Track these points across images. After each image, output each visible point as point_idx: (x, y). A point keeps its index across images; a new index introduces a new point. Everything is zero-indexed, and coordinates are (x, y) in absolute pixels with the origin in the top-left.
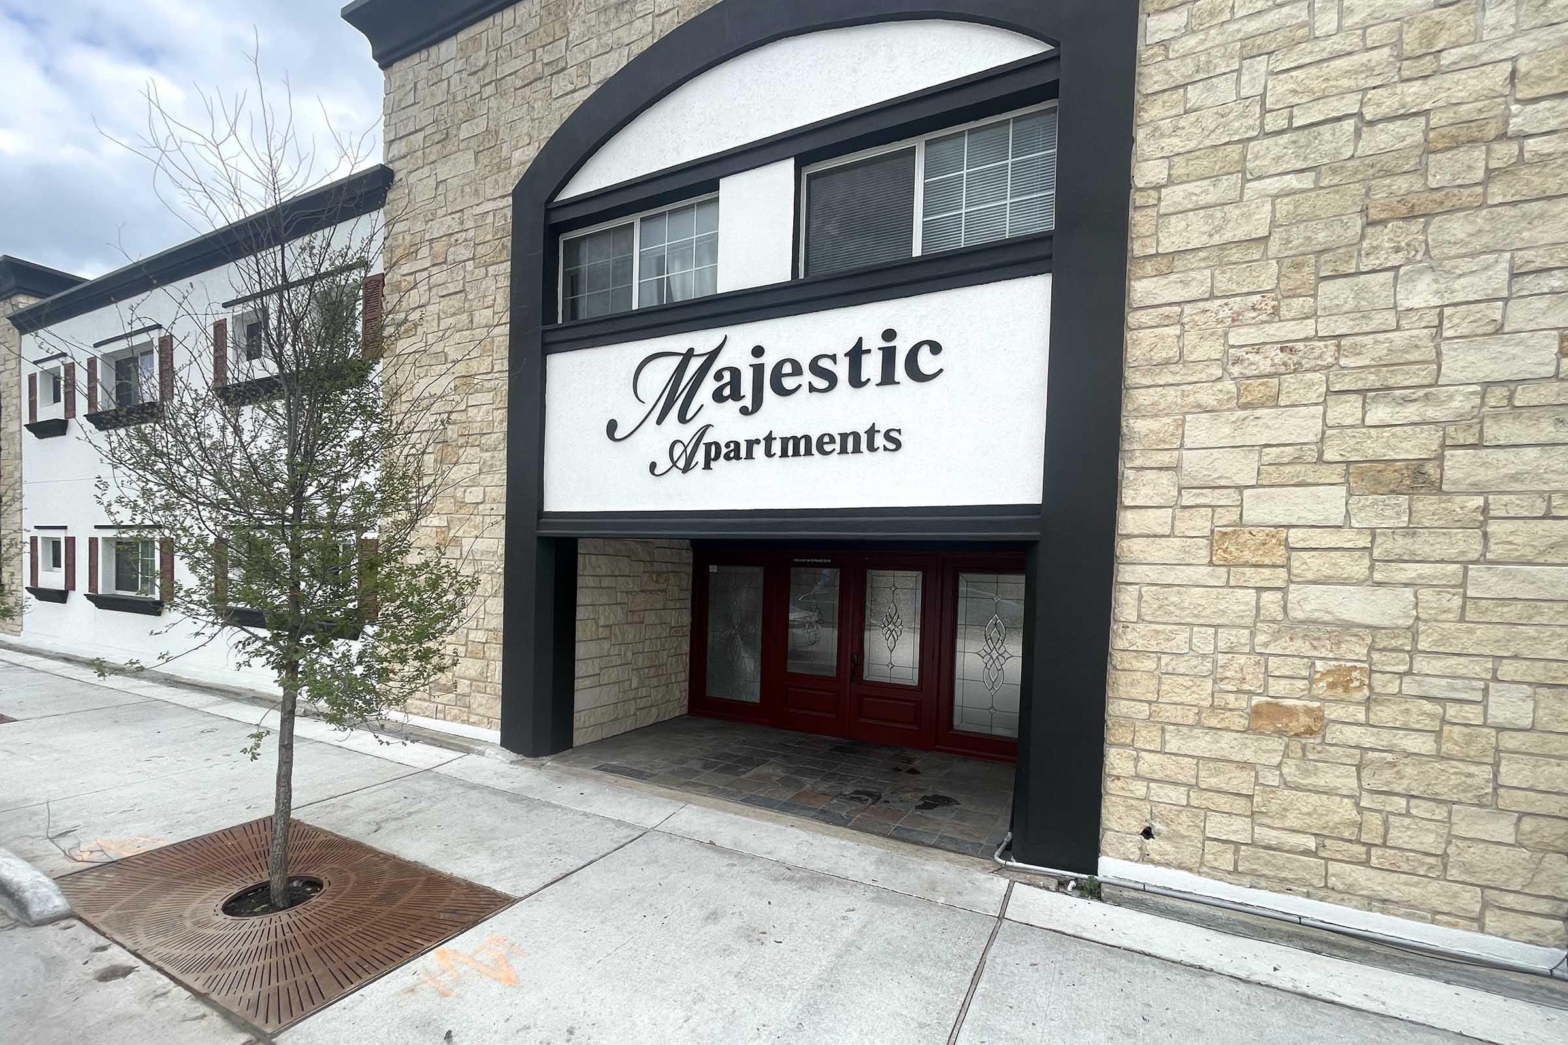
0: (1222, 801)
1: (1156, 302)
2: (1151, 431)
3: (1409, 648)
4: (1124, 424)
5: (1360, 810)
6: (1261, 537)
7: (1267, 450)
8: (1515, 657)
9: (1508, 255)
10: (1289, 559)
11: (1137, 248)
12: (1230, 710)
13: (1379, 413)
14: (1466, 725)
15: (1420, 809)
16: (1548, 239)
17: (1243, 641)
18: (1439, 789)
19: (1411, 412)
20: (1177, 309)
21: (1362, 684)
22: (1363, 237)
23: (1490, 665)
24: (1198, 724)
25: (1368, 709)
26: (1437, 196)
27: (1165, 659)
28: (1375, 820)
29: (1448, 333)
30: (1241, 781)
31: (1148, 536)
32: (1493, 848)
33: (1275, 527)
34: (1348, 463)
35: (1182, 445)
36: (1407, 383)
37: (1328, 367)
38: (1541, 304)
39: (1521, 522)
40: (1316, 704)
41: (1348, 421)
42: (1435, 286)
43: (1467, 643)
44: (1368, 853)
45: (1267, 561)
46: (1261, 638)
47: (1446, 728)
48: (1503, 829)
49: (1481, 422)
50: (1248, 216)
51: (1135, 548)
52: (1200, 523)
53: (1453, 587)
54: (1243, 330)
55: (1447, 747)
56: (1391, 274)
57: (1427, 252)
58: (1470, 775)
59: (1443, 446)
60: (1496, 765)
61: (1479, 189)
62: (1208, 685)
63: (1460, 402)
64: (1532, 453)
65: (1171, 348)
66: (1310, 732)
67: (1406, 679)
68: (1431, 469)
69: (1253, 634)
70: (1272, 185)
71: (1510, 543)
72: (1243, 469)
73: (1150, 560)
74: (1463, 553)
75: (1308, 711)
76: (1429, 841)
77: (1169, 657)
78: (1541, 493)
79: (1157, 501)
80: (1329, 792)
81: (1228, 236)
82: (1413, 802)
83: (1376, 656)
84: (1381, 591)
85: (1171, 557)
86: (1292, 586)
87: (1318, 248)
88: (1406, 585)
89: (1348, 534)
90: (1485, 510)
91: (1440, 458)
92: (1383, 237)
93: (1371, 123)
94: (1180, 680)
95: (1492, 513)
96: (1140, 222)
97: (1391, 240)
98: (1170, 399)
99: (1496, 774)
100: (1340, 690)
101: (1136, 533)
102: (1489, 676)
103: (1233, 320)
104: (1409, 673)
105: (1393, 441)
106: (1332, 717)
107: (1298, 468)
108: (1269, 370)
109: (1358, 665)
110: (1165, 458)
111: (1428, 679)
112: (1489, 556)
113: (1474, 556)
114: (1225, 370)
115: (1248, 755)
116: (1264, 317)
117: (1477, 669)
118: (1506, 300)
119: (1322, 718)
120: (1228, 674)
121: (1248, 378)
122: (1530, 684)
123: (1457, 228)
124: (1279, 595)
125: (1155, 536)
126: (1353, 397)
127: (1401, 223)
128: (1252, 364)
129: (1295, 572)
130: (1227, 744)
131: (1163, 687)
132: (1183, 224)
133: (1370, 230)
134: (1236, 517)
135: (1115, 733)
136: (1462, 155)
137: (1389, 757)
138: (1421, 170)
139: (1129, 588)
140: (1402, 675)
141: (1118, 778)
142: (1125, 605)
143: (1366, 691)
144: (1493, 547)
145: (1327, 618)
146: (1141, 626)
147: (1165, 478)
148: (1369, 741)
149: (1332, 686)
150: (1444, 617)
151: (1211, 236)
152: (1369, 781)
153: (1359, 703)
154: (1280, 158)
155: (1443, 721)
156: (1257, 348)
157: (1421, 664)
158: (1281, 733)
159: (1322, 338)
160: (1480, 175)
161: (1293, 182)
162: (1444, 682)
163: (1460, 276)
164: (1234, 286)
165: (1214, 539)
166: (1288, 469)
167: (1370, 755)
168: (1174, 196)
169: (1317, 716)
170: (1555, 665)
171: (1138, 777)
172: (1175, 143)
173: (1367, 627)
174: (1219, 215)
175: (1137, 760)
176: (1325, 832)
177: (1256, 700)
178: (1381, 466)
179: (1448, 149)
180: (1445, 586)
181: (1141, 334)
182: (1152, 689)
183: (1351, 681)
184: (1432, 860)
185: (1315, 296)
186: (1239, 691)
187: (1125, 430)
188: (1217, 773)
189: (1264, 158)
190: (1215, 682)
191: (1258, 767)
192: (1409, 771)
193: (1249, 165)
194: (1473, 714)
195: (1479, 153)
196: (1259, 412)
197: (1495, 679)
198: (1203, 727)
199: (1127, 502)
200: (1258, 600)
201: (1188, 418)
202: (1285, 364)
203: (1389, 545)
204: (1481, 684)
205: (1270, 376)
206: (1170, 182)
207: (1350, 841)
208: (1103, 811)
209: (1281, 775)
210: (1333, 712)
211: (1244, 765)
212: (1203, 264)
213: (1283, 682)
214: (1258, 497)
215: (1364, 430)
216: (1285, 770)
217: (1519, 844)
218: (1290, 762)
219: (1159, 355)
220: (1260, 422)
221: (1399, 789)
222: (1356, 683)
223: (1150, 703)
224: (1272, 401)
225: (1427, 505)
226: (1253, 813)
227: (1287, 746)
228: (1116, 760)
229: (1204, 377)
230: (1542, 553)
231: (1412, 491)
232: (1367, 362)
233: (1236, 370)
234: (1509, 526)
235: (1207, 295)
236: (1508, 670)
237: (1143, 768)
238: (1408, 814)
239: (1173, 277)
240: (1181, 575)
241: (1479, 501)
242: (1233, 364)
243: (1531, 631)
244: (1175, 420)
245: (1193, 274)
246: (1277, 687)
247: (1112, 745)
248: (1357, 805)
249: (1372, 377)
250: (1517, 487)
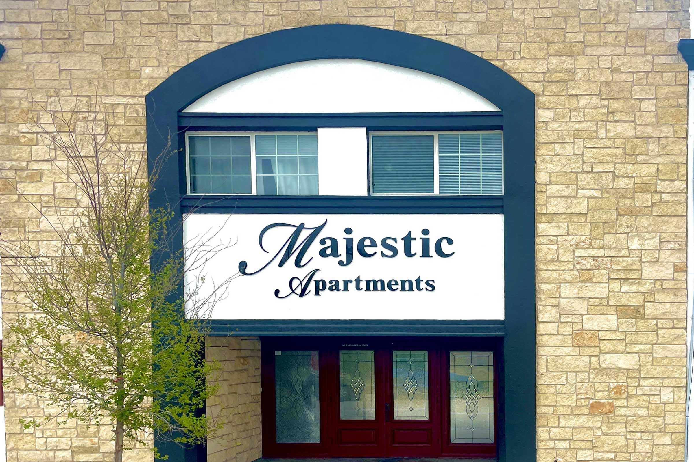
0: (581, 444)
1: (547, 234)
2: (548, 289)
3: (638, 377)
4: (537, 286)
5: (627, 440)
6: (590, 335)
7: (590, 300)
8: (668, 378)
9: (659, 234)
10: (600, 344)
11: (539, 209)
12: (583, 406)
13: (625, 288)
14: (656, 403)
15: (645, 436)
16: (669, 230)
17: (586, 377)
18: (649, 428)
19: (634, 288)
20: (555, 238)
21: (625, 391)
22: (617, 219)
23: (661, 381)
24: (572, 414)
25: (627, 401)
26: (638, 209)
27: (558, 387)
28: (631, 443)
29: (644, 260)
30: (588, 435)
31: (549, 335)
32: (665, 446)
33: (595, 331)
34: (617, 306)
35: (560, 296)
36: (633, 277)
37: (609, 268)
38: (668, 253)
39: (667, 330)
40: (611, 401)
41: (616, 290)
42: (639, 242)
43: (654, 373)
44: (630, 456)
45: (592, 345)
46: (592, 376)
47: (650, 405)
48: (667, 440)
49: (654, 293)
50: (579, 204)
51: (544, 340)
52: (567, 330)
53: (650, 353)
54: (580, 250)
55: (651, 412)
56: (626, 235)
57: (636, 229)
58: (658, 421)
59: (644, 301)
60: (664, 417)
61: (650, 209)
62: (574, 397)
63: (648, 286)
64: (668, 305)
65: (554, 254)
66: (610, 412)
67: (638, 388)
68: (641, 309)
69: (589, 375)
70: (588, 193)
71: (664, 337)
72: (581, 307)
73: (550, 345)
74: (652, 341)
75: (609, 403)
76: (647, 448)
77: (560, 386)
78: (671, 319)
79: (552, 319)
80: (617, 435)
81: (573, 210)
82: (643, 434)
83: (629, 380)
84: (629, 355)
85: (558, 343)
86: (601, 355)
87: (603, 221)
88: (636, 353)
89: (618, 334)
90: (657, 325)
91: (644, 306)
92: (624, 220)
93: (618, 176)
94: (564, 395)
95: (659, 326)
96: (540, 198)
97: (625, 222)
98: (555, 276)
99: (664, 420)
100: (619, 394)
101: (544, 333)
102: (661, 385)
103: (576, 246)
104: (639, 386)
105: (630, 299)
106: (617, 405)
107: (601, 307)
108: (589, 267)
109: (624, 384)
110: (553, 301)
111: (644, 388)
112: (659, 342)
113: (655, 342)
114: (574, 266)
115: (590, 424)
116: (587, 246)
117: (658, 383)
118: (659, 250)
119: (613, 406)
120: (582, 391)
121: (582, 270)
122: (672, 387)
123: (644, 222)
124: (597, 358)
125: (551, 334)
126: (617, 281)
127: (628, 217)
128: (583, 264)
129: (602, 349)
130: (582, 421)
131: (558, 399)
132: (556, 203)
133: (619, 217)
134: (581, 327)
135: (540, 421)
136: (644, 195)
137: (635, 418)
138: (633, 198)
139: (543, 357)
140: (637, 387)
141: (543, 441)
142: (542, 365)
143: (626, 394)
144: (660, 339)
145: (613, 366)
146: (548, 373)
147: (554, 310)
148: (628, 413)
149: (616, 393)
150: (648, 364)
151: (566, 209)
152: (630, 429)
153: (625, 399)
154: (589, 182)
155: (650, 403)
156: (585, 258)
157: (642, 383)
158: (600, 413)
159: (606, 257)
160: (650, 204)
161: (593, 193)
162: (648, 388)
163: (646, 240)
164: (576, 232)
165: (574, 336)
166: (598, 308)
167: (629, 418)
168: (553, 189)
169: (612, 405)
170: (678, 379)
171: (550, 439)
172: (552, 167)
173: (626, 369)
174: (569, 201)
175: (549, 432)
176: (617, 451)
177: (592, 401)
178: (627, 308)
179: (641, 192)
180: (647, 353)
181: (542, 247)
182: (553, 400)
183: (622, 390)
184: (649, 455)
185: (603, 240)
186: (586, 398)
187: (537, 288)
188: (580, 433)
189: (584, 181)
190: (577, 395)
191: (594, 428)
192: (641, 423)
193: (579, 183)
194: (657, 399)
195: (649, 196)
196: (587, 284)
197: (663, 386)
198: (574, 415)
199: (540, 320)
200: (590, 361)
201: (562, 285)
202: (595, 266)
203: (630, 338)
204: (659, 388)
205: (590, 270)
206: (551, 183)
207: (625, 452)
208: (537, 456)
209: (602, 430)
210: (617, 403)
211: (589, 428)
212: (564, 221)
213: (601, 393)
214: (588, 319)
215: (621, 294)
216: (603, 428)
217: (672, 444)
218: (604, 425)
219: (549, 257)
220: (588, 288)
221: (638, 430)
222: (623, 391)
223: (553, 406)
224: (591, 280)
225: (641, 323)
226: (593, 447)
227: (603, 418)
228: (542, 433)
229: (567, 268)
230: (673, 340)
231: (636, 318)
232: (620, 268)
233: (578, 266)
234: (664, 331)
235: (566, 234)
236: (666, 382)
237: (552, 435)
238: (641, 439)
239: (553, 224)
240: (562, 351)
241: (655, 322)
242: (577, 264)
243: (671, 368)
244: (557, 285)
245: (560, 224)
246: (599, 395)
247: (540, 427)
248: (626, 438)
249: (622, 274)
250: (665, 317)
